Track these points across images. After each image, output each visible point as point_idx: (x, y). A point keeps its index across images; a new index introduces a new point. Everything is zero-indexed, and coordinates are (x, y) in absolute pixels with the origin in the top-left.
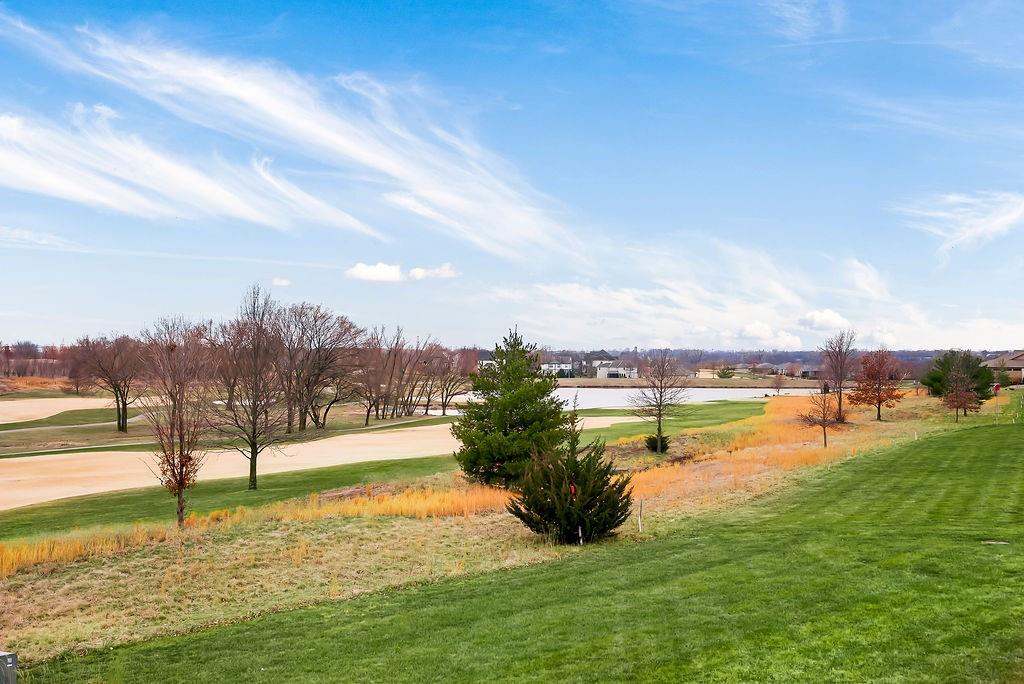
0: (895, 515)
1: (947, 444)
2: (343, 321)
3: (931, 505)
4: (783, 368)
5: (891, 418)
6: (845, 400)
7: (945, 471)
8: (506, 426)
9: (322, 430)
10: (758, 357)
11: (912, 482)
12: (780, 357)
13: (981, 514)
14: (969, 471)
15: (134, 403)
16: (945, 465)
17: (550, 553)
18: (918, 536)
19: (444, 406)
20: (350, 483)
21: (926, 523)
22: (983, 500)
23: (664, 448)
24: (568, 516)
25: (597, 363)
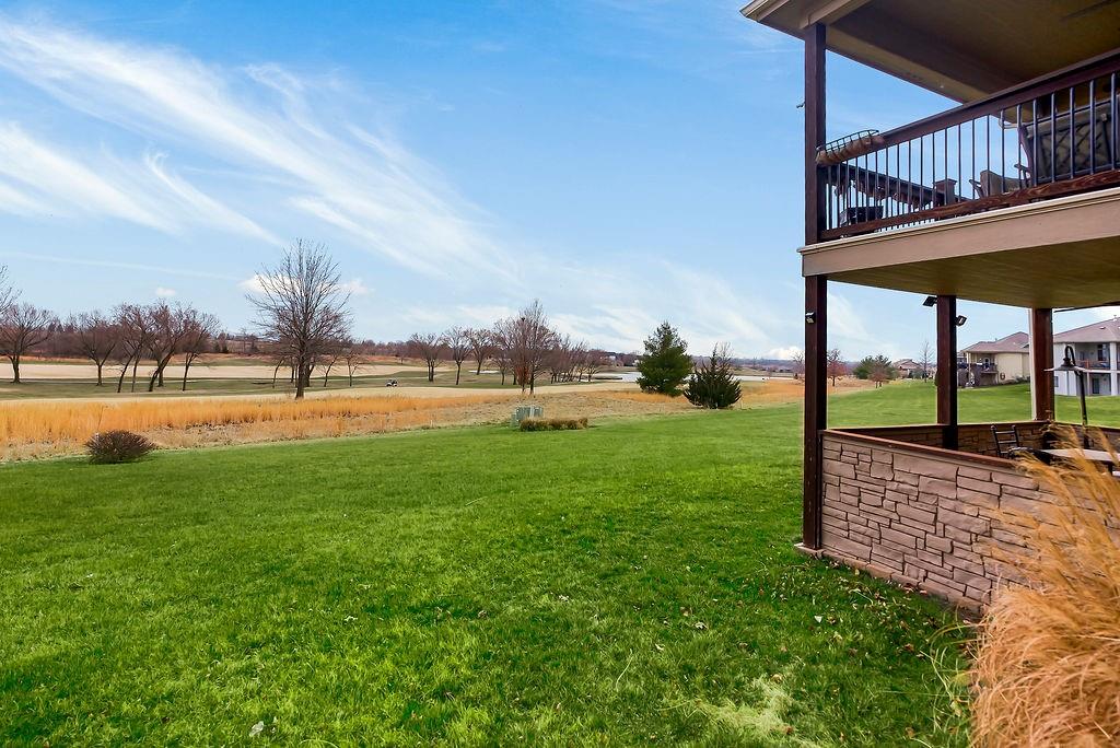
5: (840, 386)
19: (589, 378)
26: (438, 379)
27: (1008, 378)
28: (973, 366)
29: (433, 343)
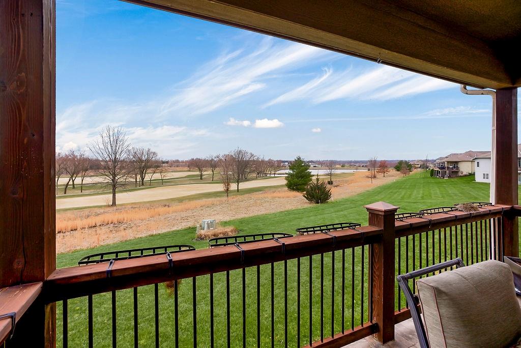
0: (393, 198)
1: (403, 182)
3: (401, 196)
4: (357, 165)
5: (387, 176)
6: (376, 172)
7: (403, 189)
8: (298, 177)
9: (246, 180)
10: (351, 162)
11: (396, 191)
12: (356, 162)
13: (413, 197)
14: (409, 188)
15: (204, 173)
16: (403, 187)
17: (314, 205)
18: (400, 202)
19: (274, 174)
20: (261, 191)
21: (401, 199)
22: (414, 194)
23: (332, 183)
24: (317, 197)
25: (310, 164)
26: (204, 178)
27: (465, 173)
28: (448, 167)
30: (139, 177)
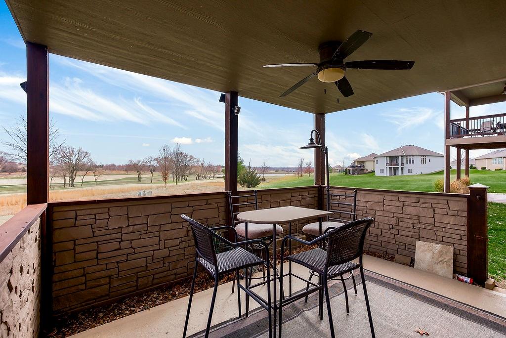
2: (191, 156)
4: (289, 170)
15: (142, 176)
23: (265, 181)
26: (143, 181)
27: (369, 170)
28: (357, 166)
29: (140, 164)
30: (67, 179)
